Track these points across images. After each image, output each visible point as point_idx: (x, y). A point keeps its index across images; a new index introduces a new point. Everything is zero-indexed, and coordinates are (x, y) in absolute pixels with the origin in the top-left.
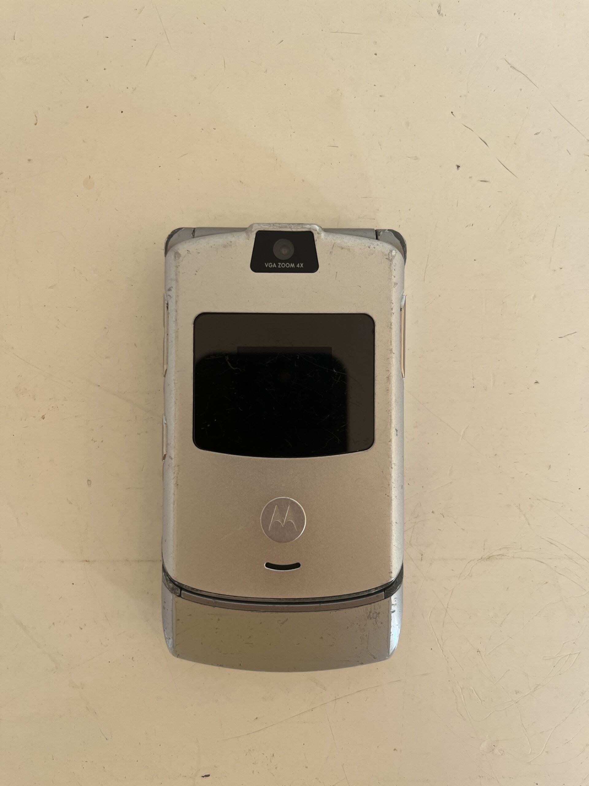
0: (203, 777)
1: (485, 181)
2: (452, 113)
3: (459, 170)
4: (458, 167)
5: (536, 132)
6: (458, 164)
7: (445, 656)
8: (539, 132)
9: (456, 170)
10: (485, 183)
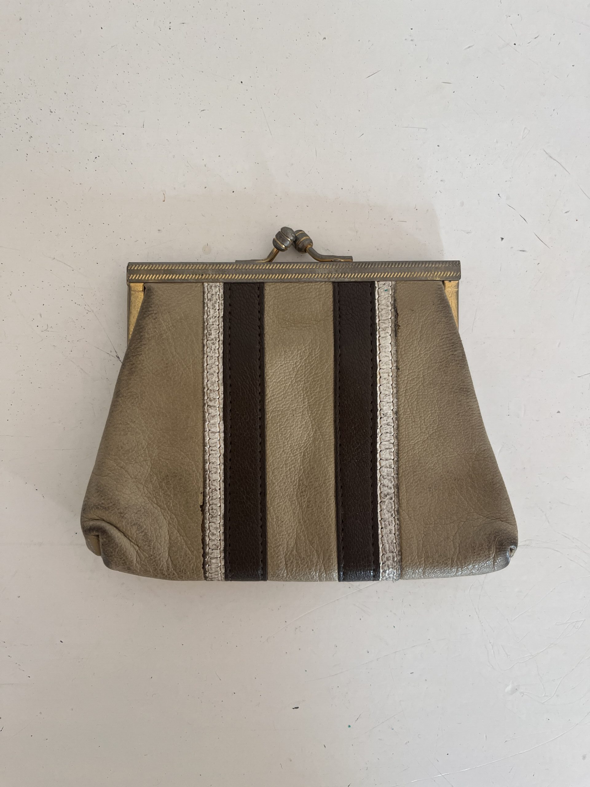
0: (293, 708)
1: (524, 251)
2: (499, 195)
3: (502, 242)
4: (502, 239)
5: (566, 211)
6: (502, 237)
7: (480, 621)
8: (568, 210)
9: (501, 241)
10: (523, 252)
